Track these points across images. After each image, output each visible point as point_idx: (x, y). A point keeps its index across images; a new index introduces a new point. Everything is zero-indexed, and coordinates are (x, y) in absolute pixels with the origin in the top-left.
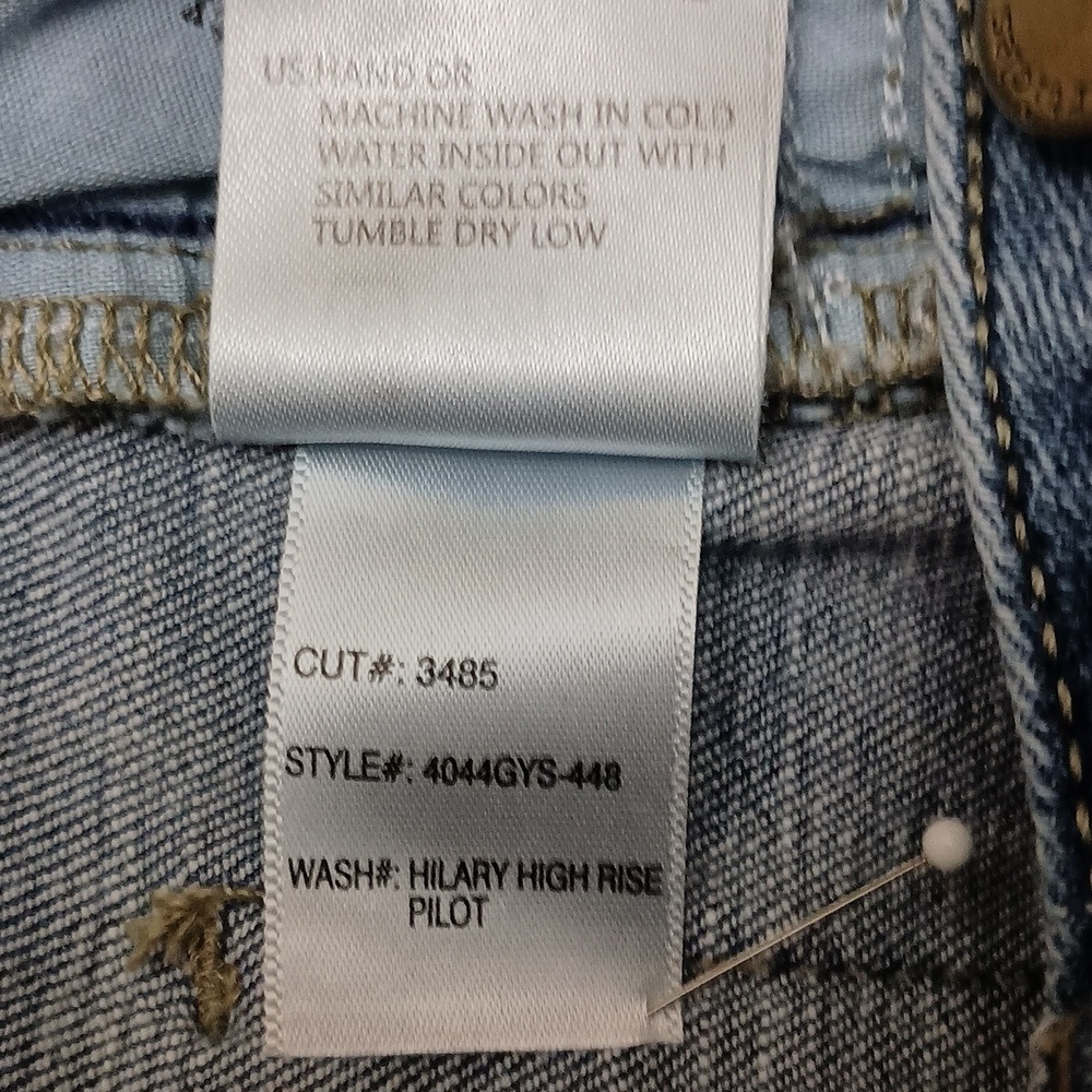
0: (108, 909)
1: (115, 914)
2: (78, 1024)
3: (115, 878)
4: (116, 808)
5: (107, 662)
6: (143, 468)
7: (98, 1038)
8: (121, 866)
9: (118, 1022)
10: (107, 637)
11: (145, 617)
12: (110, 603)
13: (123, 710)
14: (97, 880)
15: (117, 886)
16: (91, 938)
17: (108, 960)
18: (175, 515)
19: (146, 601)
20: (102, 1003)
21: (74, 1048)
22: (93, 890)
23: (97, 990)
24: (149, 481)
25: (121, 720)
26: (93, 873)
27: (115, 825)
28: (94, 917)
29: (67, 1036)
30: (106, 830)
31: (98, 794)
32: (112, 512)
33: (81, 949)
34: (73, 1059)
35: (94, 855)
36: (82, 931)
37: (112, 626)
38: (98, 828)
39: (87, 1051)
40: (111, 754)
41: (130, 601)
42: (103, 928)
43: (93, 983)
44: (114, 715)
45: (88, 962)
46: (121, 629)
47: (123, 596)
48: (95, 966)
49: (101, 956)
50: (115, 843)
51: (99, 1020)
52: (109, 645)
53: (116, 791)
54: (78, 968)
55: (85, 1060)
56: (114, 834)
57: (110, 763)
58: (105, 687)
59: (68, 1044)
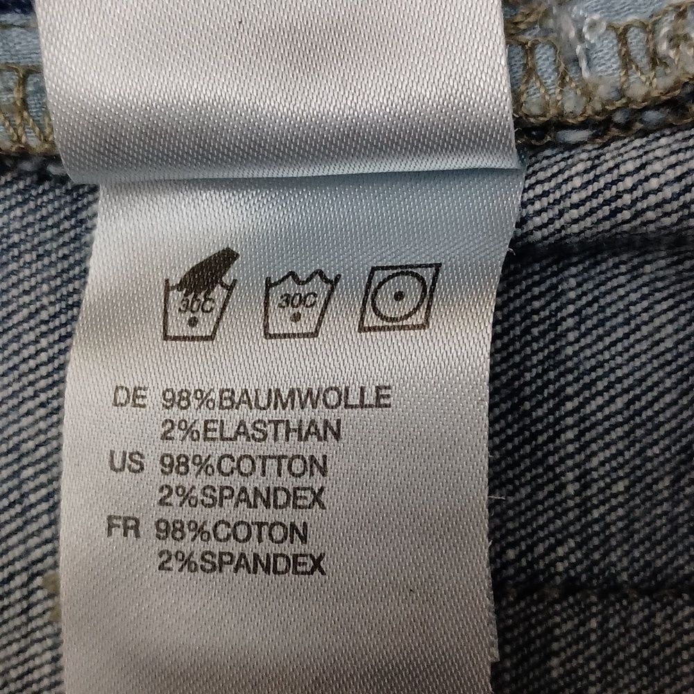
0: (35, 563)
1: (40, 566)
2: (22, 651)
3: (36, 540)
4: (31, 485)
5: (15, 367)
6: (38, 208)
7: (37, 661)
8: (40, 531)
9: (51, 649)
10: (15, 346)
11: (44, 328)
12: (16, 319)
13: (30, 405)
14: (24, 541)
15: (38, 546)
16: (24, 585)
17: (39, 602)
18: (64, 244)
19: (44, 315)
20: (38, 635)
21: (21, 670)
22: (22, 548)
23: (33, 625)
24: (43, 219)
25: (28, 413)
26: (20, 535)
27: (33, 498)
28: (25, 569)
29: (14, 661)
30: (27, 502)
31: (16, 474)
32: (15, 245)
33: (18, 595)
34: (20, 677)
35: (19, 522)
36: (18, 580)
37: (18, 337)
38: (19, 501)
39: (30, 671)
40: (24, 441)
41: (31, 316)
42: (32, 578)
43: (30, 620)
44: (24, 409)
45: (25, 604)
46: (26, 339)
47: (25, 312)
48: (30, 607)
49: (33, 599)
50: (34, 512)
51: (36, 648)
52: (16, 353)
53: (30, 471)
54: (18, 608)
55: (29, 678)
56: (32, 506)
57: (25, 448)
58: (16, 386)
59: (15, 667)
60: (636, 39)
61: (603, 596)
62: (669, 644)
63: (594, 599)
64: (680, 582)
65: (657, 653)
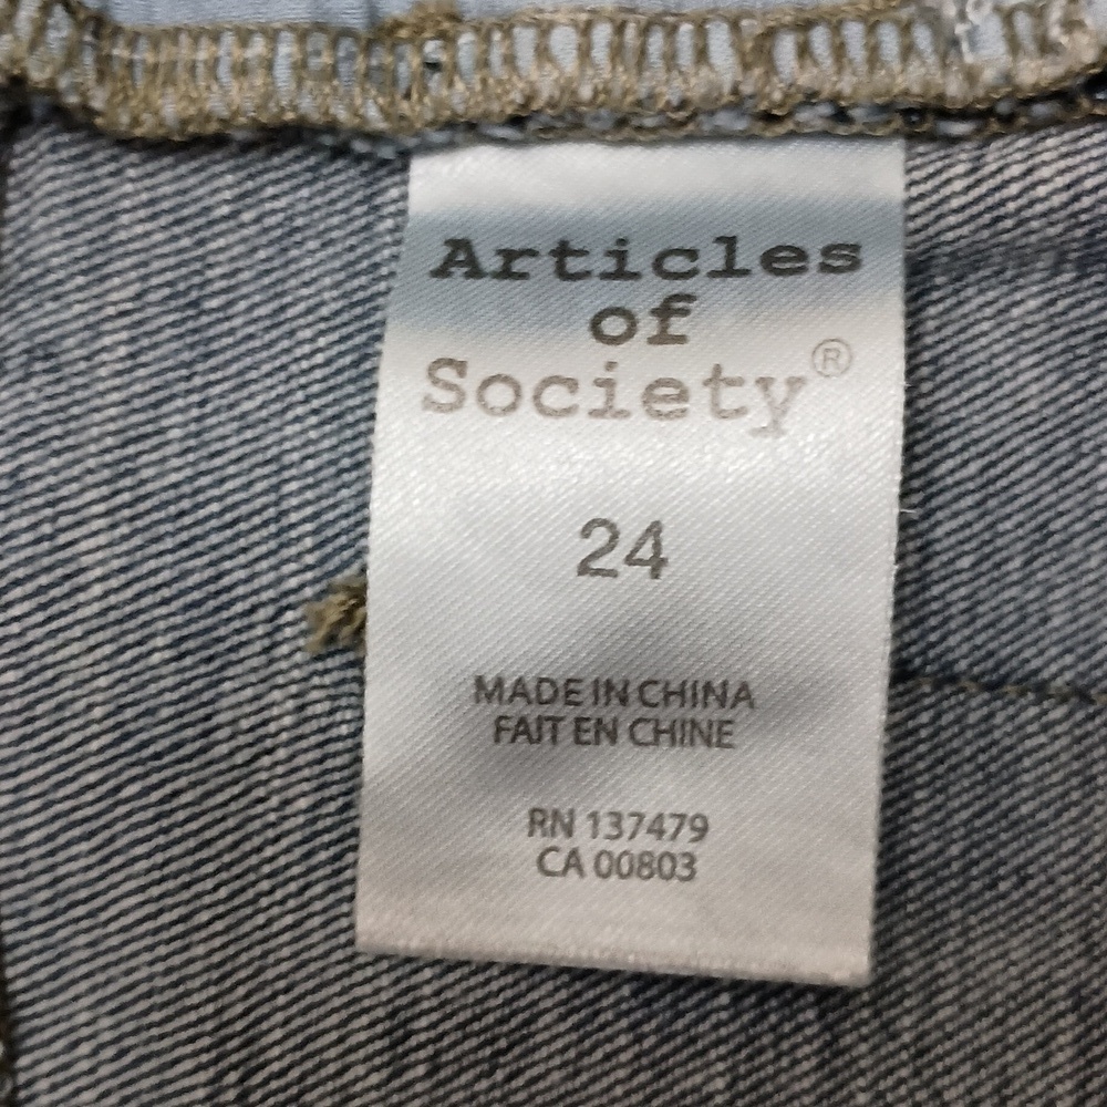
0: (286, 594)
1: (292, 599)
2: (257, 698)
3: (293, 566)
4: (294, 501)
5: (283, 367)
6: (328, 189)
7: (275, 711)
8: (299, 555)
9: (294, 697)
10: (285, 344)
11: (323, 326)
12: (291, 312)
13: (300, 410)
14: (275, 568)
15: (294, 574)
16: (271, 620)
17: (286, 640)
18: (353, 233)
19: (324, 311)
20: (280, 680)
21: (254, 720)
22: (272, 576)
23: (274, 667)
24: (332, 202)
25: (297, 419)
26: (273, 561)
27: (294, 517)
28: (273, 601)
29: (247, 709)
30: (285, 522)
31: (276, 488)
32: (298, 229)
33: (260, 631)
34: (252, 729)
35: (272, 544)
36: (262, 614)
37: (292, 333)
38: (276, 519)
39: (265, 723)
40: (287, 451)
41: (309, 311)
42: (281, 612)
43: (271, 662)
44: (290, 415)
45: (267, 642)
46: (303, 335)
47: (302, 307)
48: (275, 645)
49: (279, 637)
50: (293, 534)
51: (277, 695)
52: (287, 351)
53: (294, 486)
54: (257, 647)
55: (261, 731)
56: (292, 526)
57: (287, 459)
58: (281, 389)
59: (247, 716)
60: (1023, 23)
61: (938, 686)
62: (1010, 749)
63: (927, 689)
64: (1026, 678)
65: (993, 759)
